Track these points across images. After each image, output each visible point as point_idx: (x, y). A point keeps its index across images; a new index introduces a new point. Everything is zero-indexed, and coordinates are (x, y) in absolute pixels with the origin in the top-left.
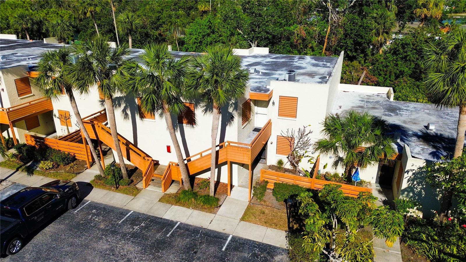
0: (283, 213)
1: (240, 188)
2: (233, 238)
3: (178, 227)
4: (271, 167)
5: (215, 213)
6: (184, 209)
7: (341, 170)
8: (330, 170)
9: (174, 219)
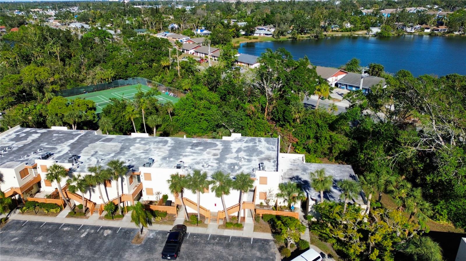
0: (268, 226)
1: (248, 218)
2: (254, 239)
3: (232, 238)
4: (257, 205)
5: (243, 230)
6: (230, 230)
7: (286, 204)
8: (282, 204)
9: (229, 235)
